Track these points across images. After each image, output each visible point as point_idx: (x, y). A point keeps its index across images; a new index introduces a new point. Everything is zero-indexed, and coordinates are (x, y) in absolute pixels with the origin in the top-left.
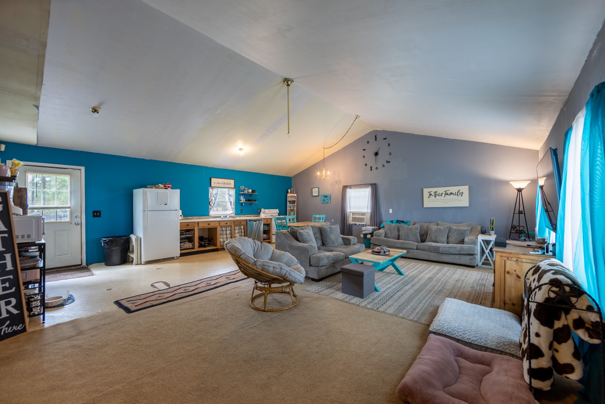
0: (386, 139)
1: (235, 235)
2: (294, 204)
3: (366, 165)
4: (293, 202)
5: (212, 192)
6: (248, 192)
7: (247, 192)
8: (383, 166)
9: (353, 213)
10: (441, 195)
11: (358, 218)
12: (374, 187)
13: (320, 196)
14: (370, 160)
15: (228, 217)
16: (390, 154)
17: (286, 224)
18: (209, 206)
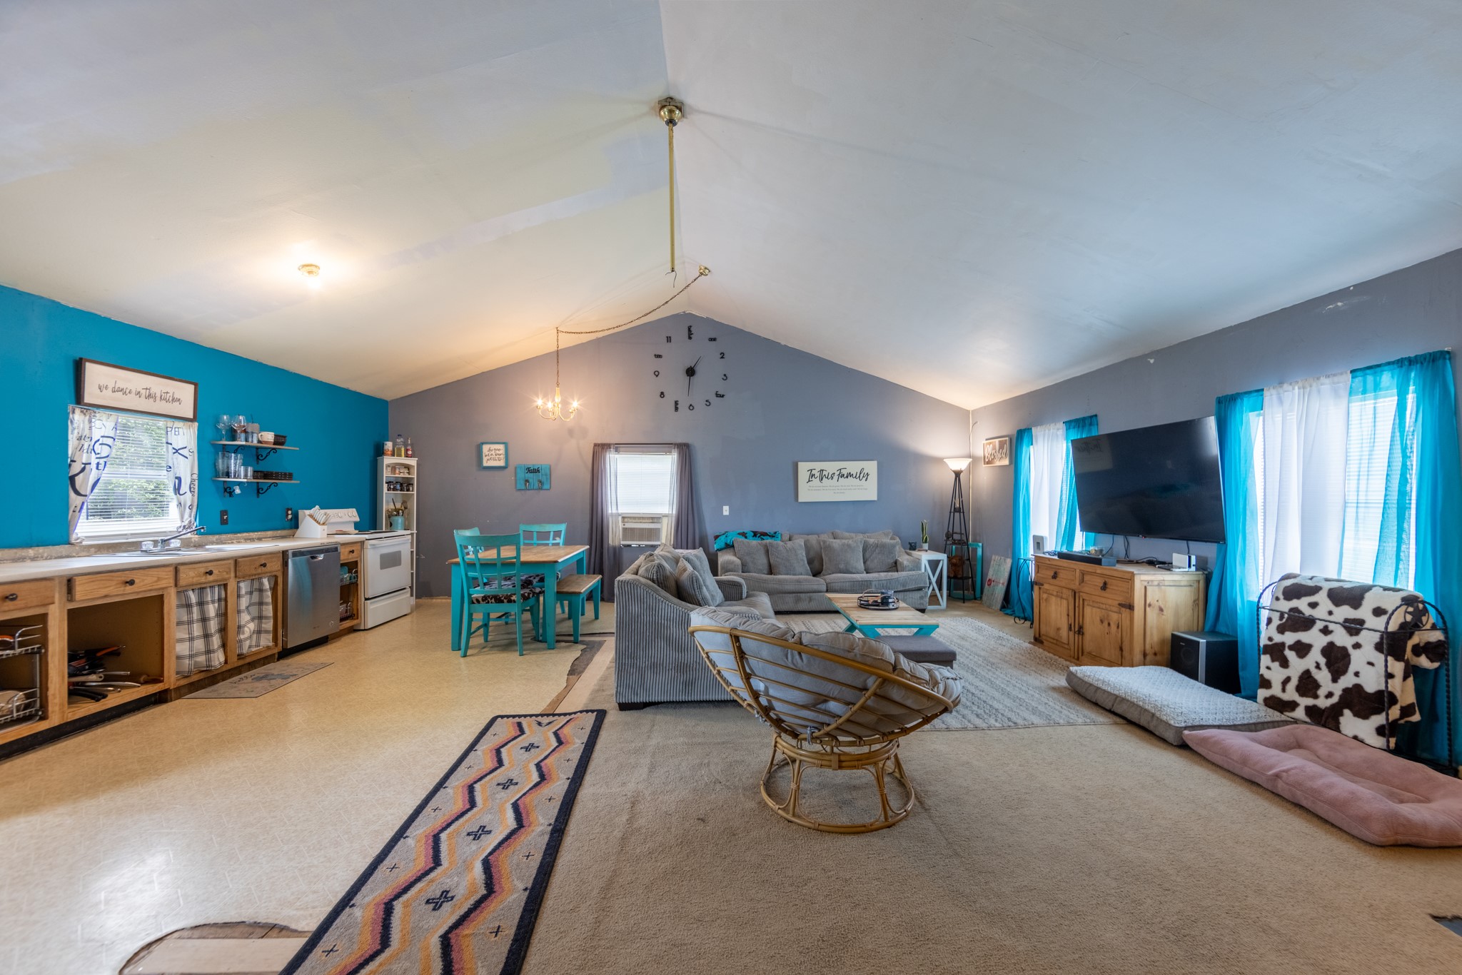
0: (714, 339)
1: (239, 617)
2: (408, 490)
3: (662, 395)
4: (401, 485)
5: (87, 428)
6: (259, 442)
7: (255, 441)
8: (708, 404)
9: (623, 518)
10: (832, 478)
11: (644, 529)
12: (686, 452)
13: (511, 469)
14: (675, 385)
15: (175, 543)
16: (725, 378)
17: (515, 558)
18: (72, 494)
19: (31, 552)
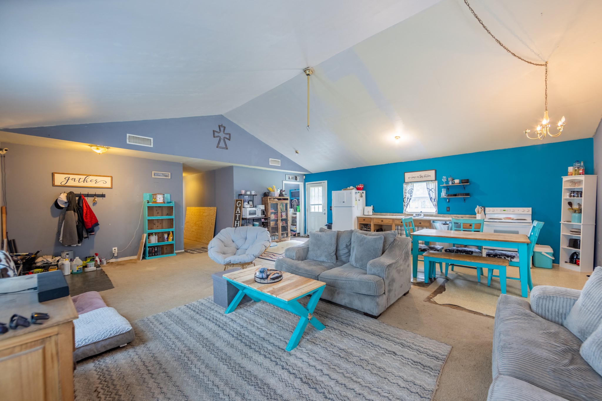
5: (407, 188)
6: (453, 184)
15: (414, 215)
18: (403, 202)
19: (395, 214)
